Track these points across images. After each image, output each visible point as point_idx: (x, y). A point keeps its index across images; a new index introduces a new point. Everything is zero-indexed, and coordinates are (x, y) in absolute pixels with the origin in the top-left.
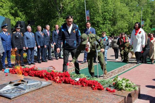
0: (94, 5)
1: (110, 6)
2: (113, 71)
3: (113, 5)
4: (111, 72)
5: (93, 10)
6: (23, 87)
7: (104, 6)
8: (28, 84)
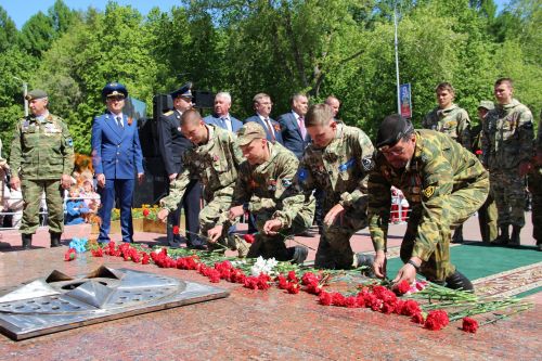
0: (426, 71)
1: (485, 73)
2: (509, 272)
3: (498, 72)
4: (500, 275)
5: (425, 85)
6: (93, 294)
7: (463, 73)
8: (124, 287)
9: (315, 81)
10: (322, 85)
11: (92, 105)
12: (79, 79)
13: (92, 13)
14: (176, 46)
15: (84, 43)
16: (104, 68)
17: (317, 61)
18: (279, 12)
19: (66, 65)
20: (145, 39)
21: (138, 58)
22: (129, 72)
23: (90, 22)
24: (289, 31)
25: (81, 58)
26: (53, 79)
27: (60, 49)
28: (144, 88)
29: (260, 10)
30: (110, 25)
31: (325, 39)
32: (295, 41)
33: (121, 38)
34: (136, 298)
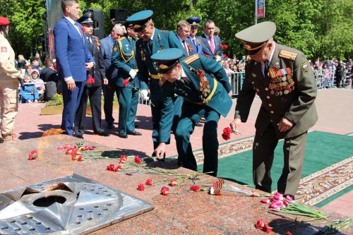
6: (58, 217)
8: (79, 204)
34: (89, 215)
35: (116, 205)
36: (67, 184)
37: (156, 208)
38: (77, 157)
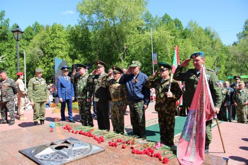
0: (162, 48)
3: (184, 49)
5: (161, 52)
6: (66, 153)
8: (74, 149)
9: (124, 50)
10: (127, 52)
11: (47, 58)
12: (42, 49)
13: (48, 27)
14: (76, 38)
15: (44, 37)
16: (51, 46)
17: (125, 44)
18: (112, 28)
19: (38, 44)
20: (66, 35)
21: (63, 42)
22: (60, 47)
23: (47, 30)
24: (116, 33)
25: (43, 42)
26: (34, 49)
27: (36, 39)
28: (65, 53)
29: (106, 26)
30: (54, 31)
31: (127, 37)
32: (118, 37)
33: (57, 35)
34: (78, 153)
35: (89, 149)
36: (68, 141)
37: (106, 150)
38: (71, 131)
